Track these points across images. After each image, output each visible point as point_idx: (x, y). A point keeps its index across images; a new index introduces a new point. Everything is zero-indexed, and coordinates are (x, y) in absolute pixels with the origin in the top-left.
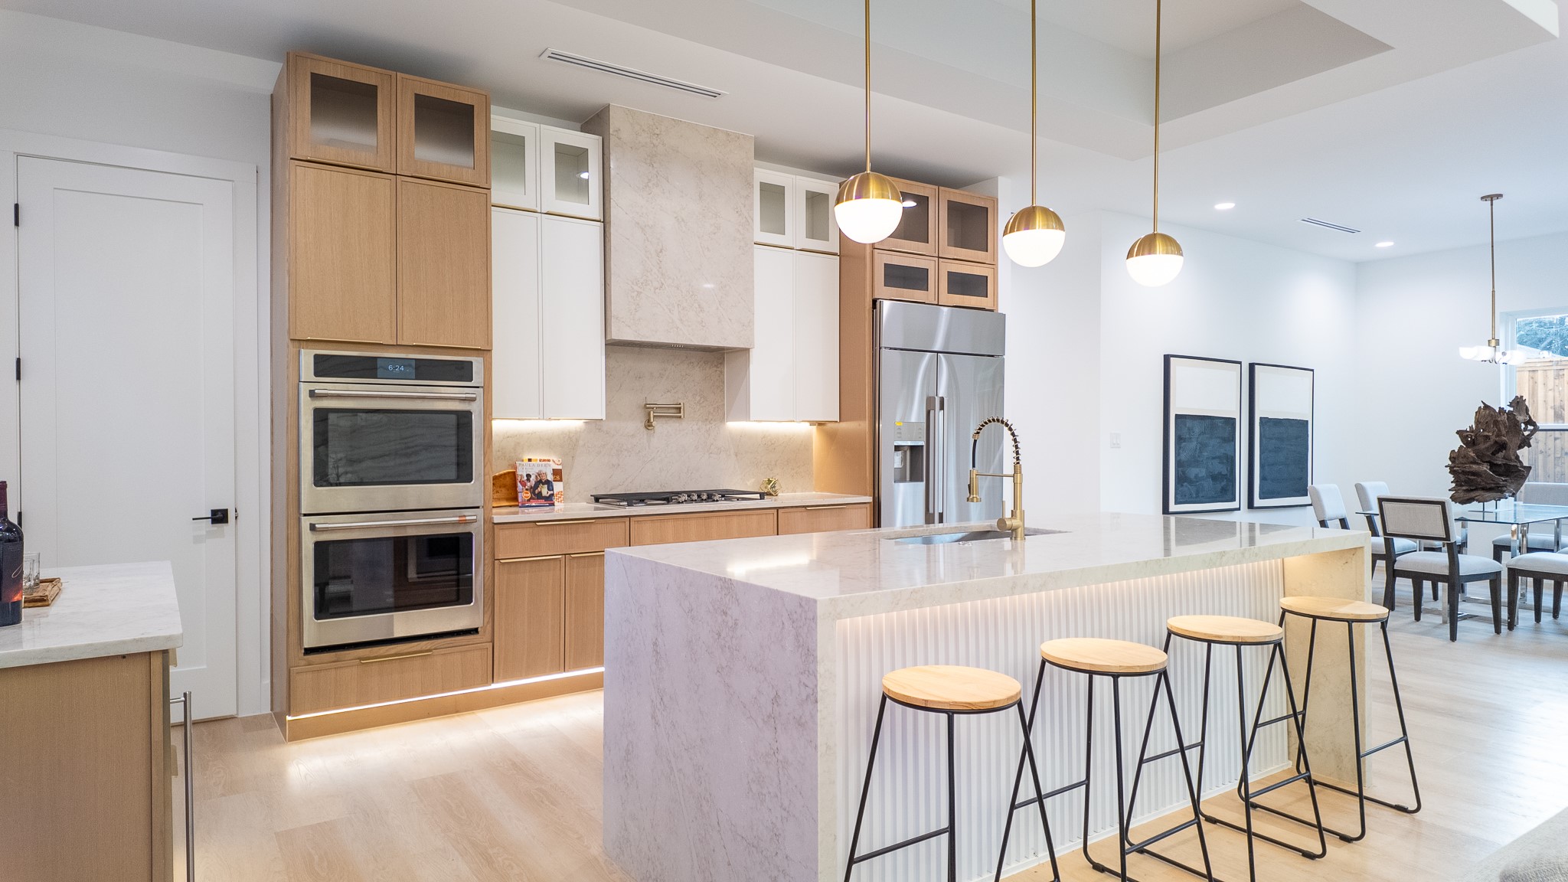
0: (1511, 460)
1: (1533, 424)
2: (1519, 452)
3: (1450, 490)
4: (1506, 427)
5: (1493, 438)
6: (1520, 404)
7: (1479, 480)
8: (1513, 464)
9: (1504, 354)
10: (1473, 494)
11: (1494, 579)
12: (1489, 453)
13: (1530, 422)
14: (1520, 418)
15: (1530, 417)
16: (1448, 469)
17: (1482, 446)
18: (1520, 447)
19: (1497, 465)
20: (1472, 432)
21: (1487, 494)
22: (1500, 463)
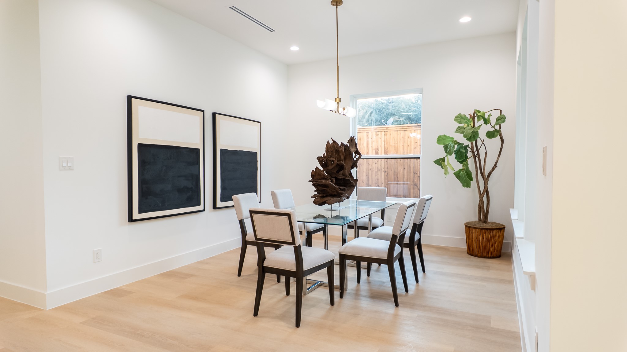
0: (346, 176)
1: (359, 153)
2: (352, 171)
3: (312, 197)
4: (343, 155)
5: (336, 162)
6: (353, 141)
7: (328, 190)
8: (347, 178)
9: (344, 109)
10: (325, 199)
11: (330, 265)
12: (335, 172)
13: (357, 152)
14: (352, 150)
15: (357, 149)
16: (311, 183)
17: (330, 167)
18: (352, 168)
19: (339, 179)
20: (325, 158)
21: (333, 199)
22: (340, 178)
